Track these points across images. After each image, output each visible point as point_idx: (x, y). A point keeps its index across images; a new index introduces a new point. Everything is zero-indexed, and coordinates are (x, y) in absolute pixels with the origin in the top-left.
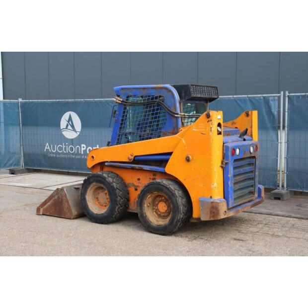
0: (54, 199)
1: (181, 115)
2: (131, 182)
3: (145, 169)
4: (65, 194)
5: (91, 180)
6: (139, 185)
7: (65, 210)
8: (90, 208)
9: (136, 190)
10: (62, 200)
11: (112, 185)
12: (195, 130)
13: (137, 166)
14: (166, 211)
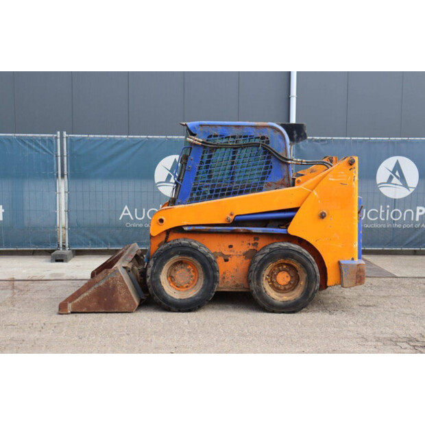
0: (96, 286)
1: (297, 161)
2: (218, 251)
3: (254, 231)
4: (121, 276)
5: (172, 253)
6: (231, 254)
7: (120, 300)
8: (167, 292)
9: (226, 260)
10: (114, 287)
11: (208, 256)
12: (333, 180)
13: (241, 229)
14: (289, 283)
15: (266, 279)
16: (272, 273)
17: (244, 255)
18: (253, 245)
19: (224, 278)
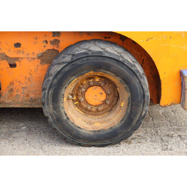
9: (13, 66)
14: (104, 102)
15: (68, 99)
16: (79, 88)
17: (39, 57)
18: (52, 43)
19: (12, 90)
